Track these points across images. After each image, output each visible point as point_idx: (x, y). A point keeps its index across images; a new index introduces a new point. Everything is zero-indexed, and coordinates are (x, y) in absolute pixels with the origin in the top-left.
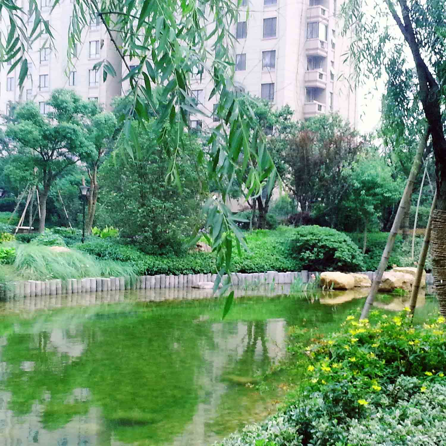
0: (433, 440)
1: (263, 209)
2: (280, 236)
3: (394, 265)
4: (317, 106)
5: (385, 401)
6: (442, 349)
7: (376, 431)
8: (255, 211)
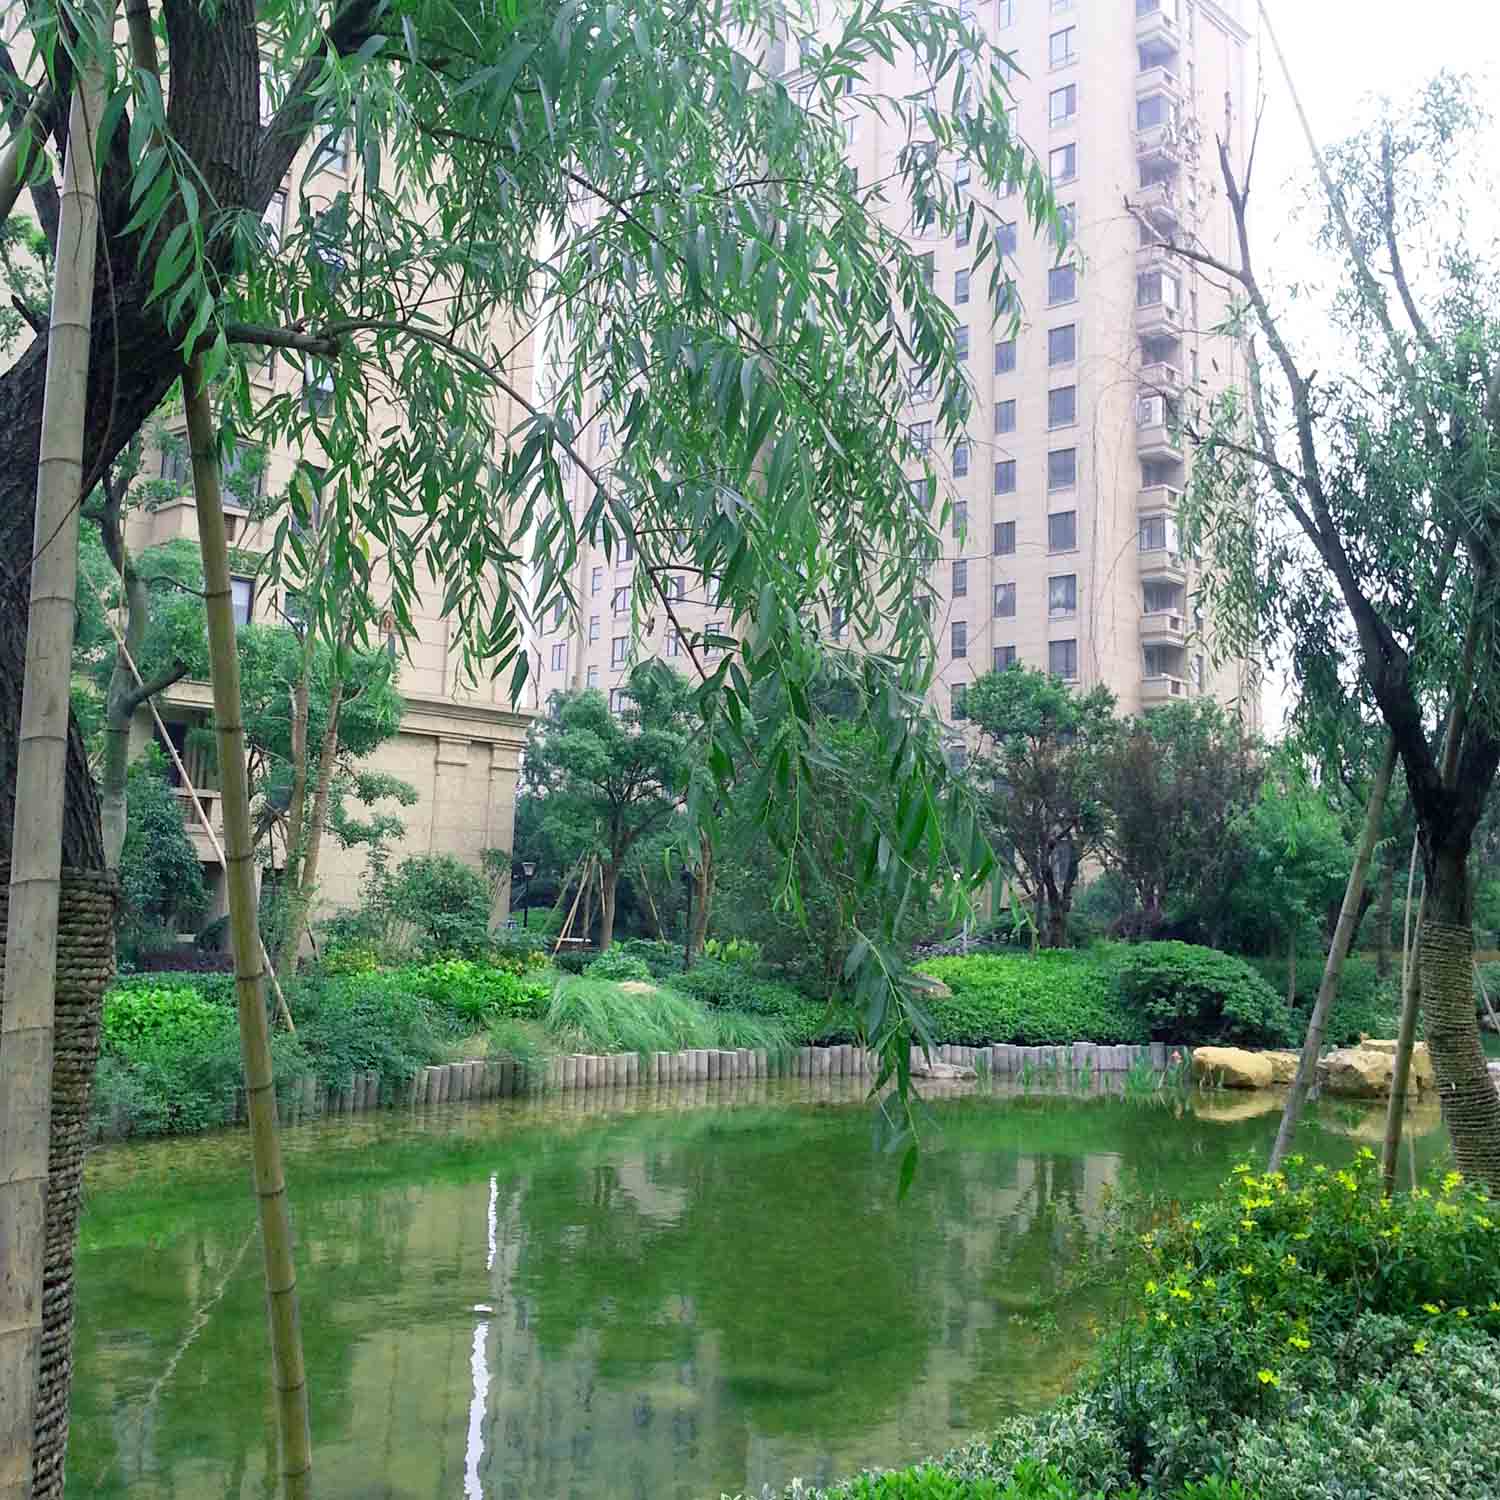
0: (1443, 1480)
1: (1059, 903)
2: (1099, 963)
3: (1364, 1035)
4: (1169, 684)
5: (1327, 1373)
6: (1459, 1250)
7: (1302, 1450)
8: (1041, 909)
